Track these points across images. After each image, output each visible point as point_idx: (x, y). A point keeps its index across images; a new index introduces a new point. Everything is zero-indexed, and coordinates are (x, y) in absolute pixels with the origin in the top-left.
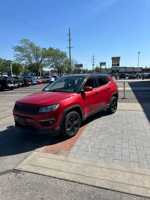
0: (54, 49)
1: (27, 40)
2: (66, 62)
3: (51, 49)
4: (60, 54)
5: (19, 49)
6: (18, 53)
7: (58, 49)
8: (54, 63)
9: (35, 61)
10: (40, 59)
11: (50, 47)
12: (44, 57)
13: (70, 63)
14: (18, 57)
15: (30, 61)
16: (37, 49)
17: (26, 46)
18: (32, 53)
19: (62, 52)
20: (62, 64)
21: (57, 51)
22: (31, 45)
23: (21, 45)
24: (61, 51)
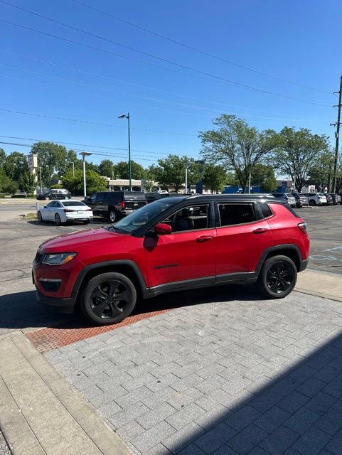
0: (297, 130)
1: (229, 117)
2: (322, 161)
3: (287, 131)
4: (309, 141)
5: (213, 137)
6: (209, 145)
7: (306, 130)
8: (291, 164)
9: (242, 160)
10: (253, 157)
11: (286, 128)
13: (336, 162)
14: (207, 153)
15: (233, 160)
16: (251, 133)
17: (228, 130)
18: (239, 143)
19: (316, 135)
20: (313, 164)
21: (303, 134)
22: (239, 127)
23: (217, 129)
24: (313, 134)
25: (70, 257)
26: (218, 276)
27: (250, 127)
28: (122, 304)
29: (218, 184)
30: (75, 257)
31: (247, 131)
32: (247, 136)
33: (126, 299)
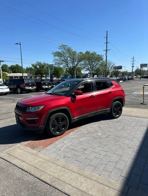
0: (91, 52)
1: (65, 46)
2: (101, 65)
3: (88, 53)
4: (96, 57)
5: (58, 54)
6: (57, 58)
7: (95, 53)
8: (90, 66)
9: (71, 64)
10: (76, 63)
11: (87, 51)
12: (80, 60)
13: (106, 66)
14: (56, 61)
15: (67, 65)
16: (74, 53)
17: (64, 51)
18: (69, 57)
19: (98, 55)
20: (98, 66)
21: (94, 54)
22: (69, 50)
23: (60, 51)
24: (97, 54)
25: (42, 107)
26: (97, 111)
27: (74, 50)
28: (64, 126)
29: (60, 75)
30: (44, 107)
31: (73, 52)
32: (72, 54)
33: (65, 124)
